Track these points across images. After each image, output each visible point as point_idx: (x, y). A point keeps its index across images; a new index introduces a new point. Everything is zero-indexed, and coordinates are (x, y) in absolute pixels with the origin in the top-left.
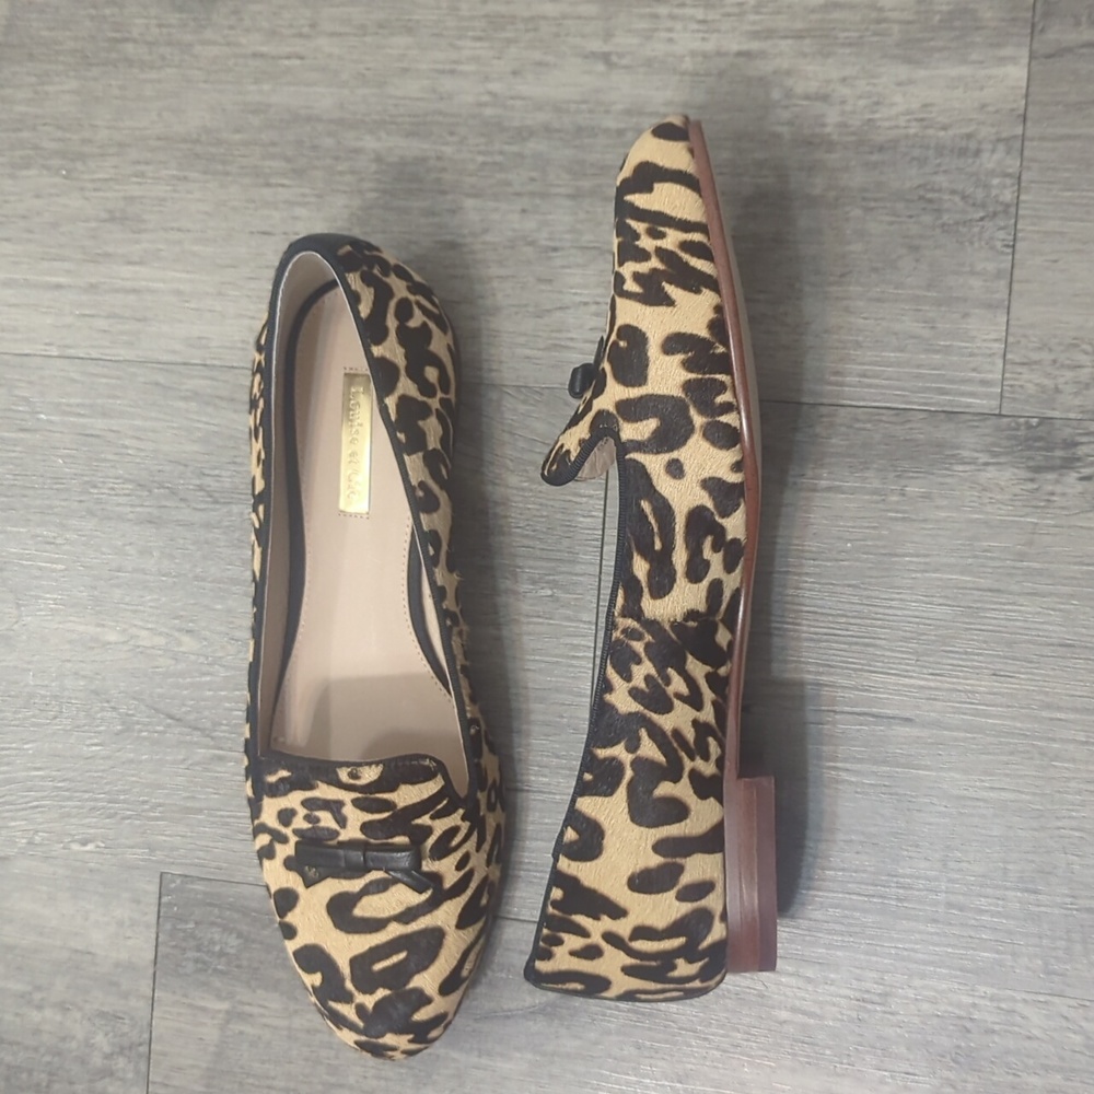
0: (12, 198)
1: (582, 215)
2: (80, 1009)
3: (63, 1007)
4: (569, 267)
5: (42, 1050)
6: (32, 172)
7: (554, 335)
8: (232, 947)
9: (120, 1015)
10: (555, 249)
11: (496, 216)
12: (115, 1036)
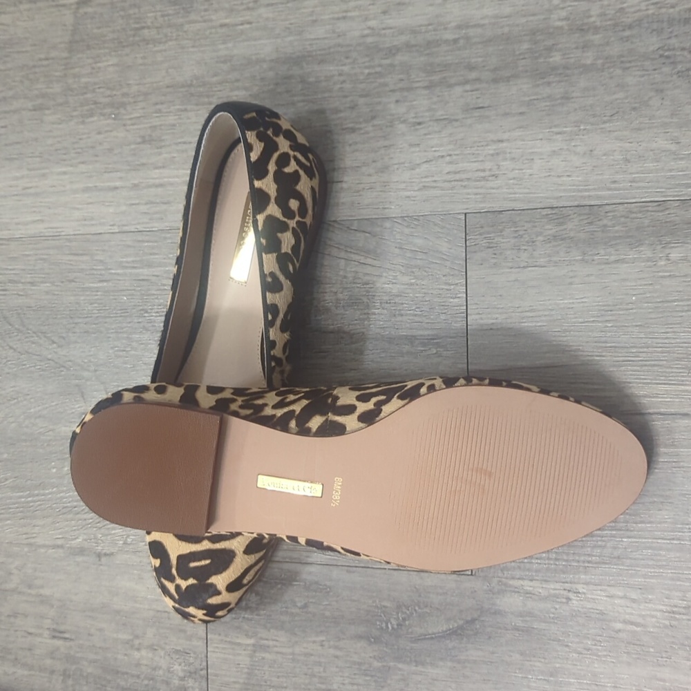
0: (84, 136)
1: (435, 99)
2: (163, 649)
3: (152, 648)
4: (429, 134)
5: (142, 676)
6: (95, 118)
7: (424, 180)
9: (187, 651)
10: (419, 124)
11: (379, 107)
12: (185, 665)
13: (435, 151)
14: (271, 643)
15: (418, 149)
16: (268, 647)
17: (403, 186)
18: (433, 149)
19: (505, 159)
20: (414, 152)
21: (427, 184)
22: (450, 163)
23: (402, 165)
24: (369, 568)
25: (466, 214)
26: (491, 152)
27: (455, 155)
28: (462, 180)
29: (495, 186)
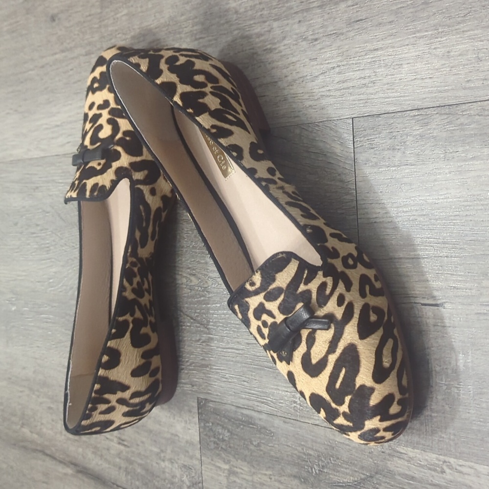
1: (326, 16)
2: (177, 463)
3: (171, 461)
4: (323, 48)
5: (167, 481)
7: (321, 90)
8: (226, 437)
9: (191, 467)
10: (316, 40)
11: (288, 29)
12: (190, 478)
13: (328, 63)
14: (239, 470)
15: (315, 63)
16: (237, 473)
17: (307, 96)
18: (327, 62)
19: (380, 67)
20: (313, 66)
21: (323, 94)
22: (339, 73)
23: (306, 78)
24: (297, 421)
25: (353, 118)
26: (369, 60)
27: (343, 65)
28: (348, 88)
29: (373, 91)
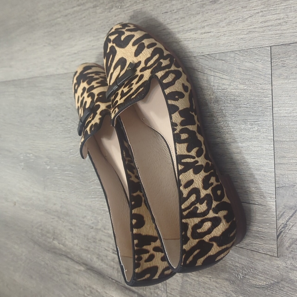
0: (111, 18)
6: (113, 9)
13: (254, 10)
15: (246, 10)
17: (239, 32)
18: (254, 9)
19: (291, 11)
20: (244, 12)
21: (250, 30)
22: (262, 16)
23: (239, 20)
25: (271, 46)
26: (283, 7)
27: (265, 11)
28: (268, 26)
29: (286, 28)
